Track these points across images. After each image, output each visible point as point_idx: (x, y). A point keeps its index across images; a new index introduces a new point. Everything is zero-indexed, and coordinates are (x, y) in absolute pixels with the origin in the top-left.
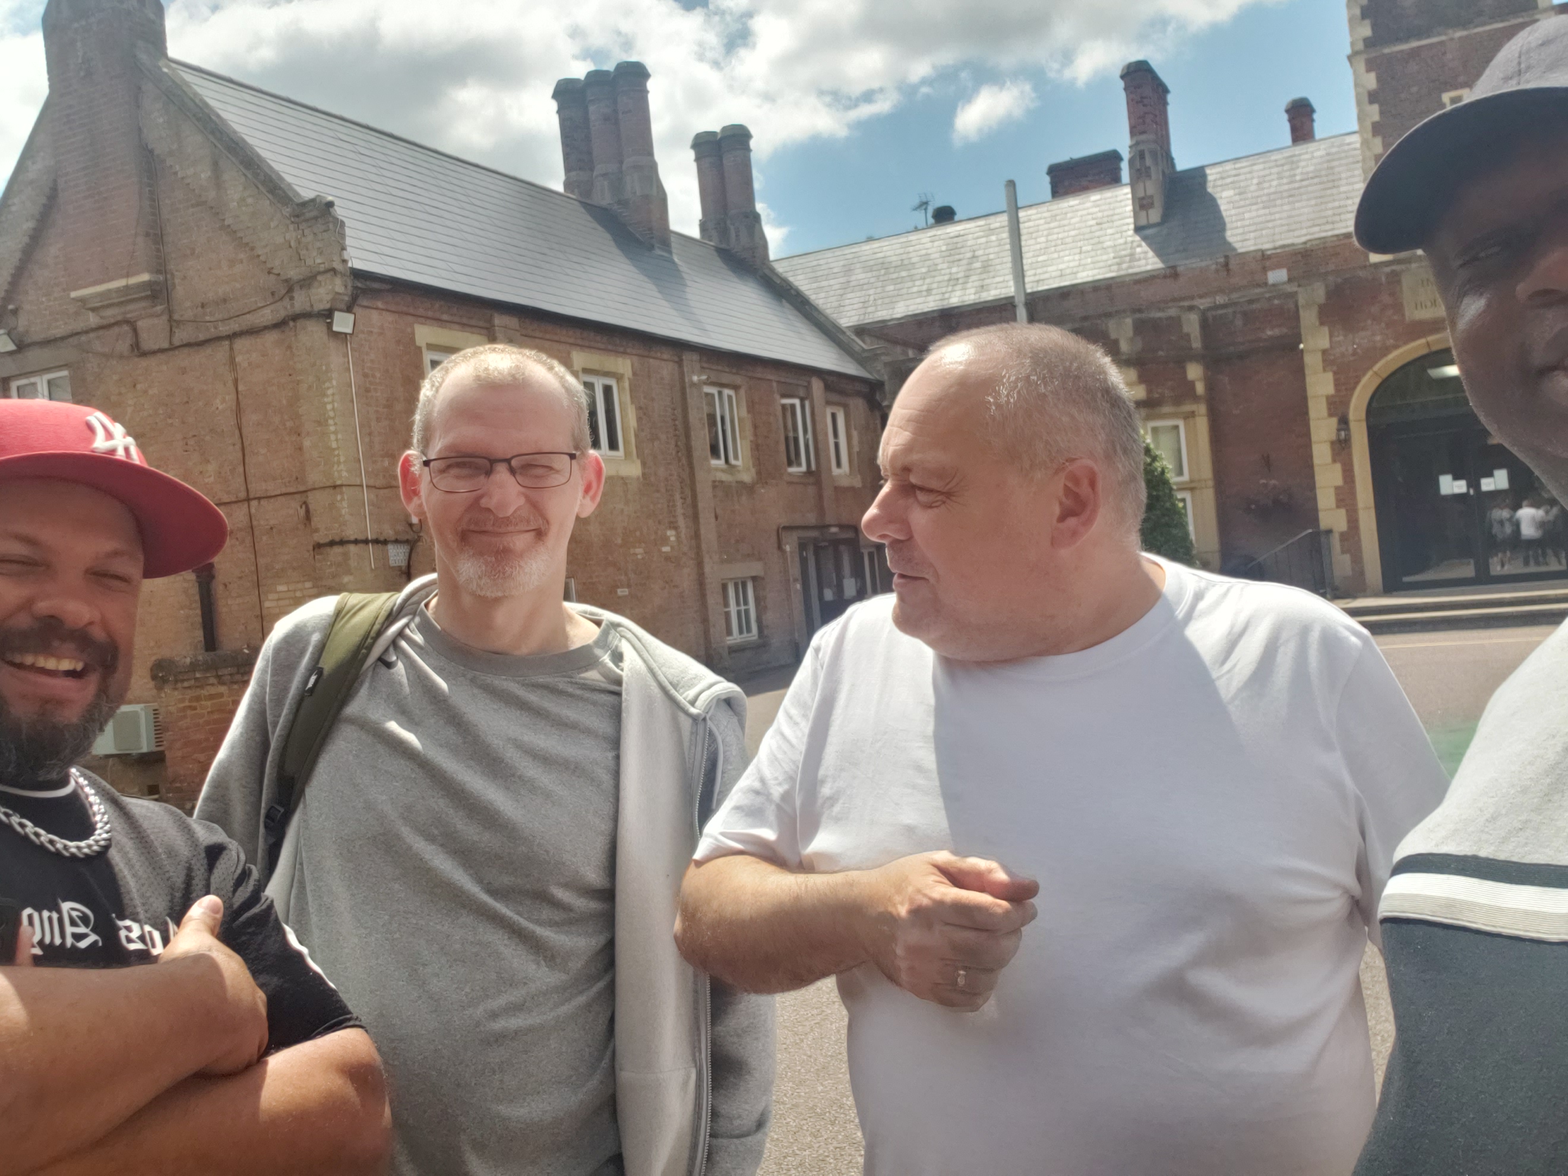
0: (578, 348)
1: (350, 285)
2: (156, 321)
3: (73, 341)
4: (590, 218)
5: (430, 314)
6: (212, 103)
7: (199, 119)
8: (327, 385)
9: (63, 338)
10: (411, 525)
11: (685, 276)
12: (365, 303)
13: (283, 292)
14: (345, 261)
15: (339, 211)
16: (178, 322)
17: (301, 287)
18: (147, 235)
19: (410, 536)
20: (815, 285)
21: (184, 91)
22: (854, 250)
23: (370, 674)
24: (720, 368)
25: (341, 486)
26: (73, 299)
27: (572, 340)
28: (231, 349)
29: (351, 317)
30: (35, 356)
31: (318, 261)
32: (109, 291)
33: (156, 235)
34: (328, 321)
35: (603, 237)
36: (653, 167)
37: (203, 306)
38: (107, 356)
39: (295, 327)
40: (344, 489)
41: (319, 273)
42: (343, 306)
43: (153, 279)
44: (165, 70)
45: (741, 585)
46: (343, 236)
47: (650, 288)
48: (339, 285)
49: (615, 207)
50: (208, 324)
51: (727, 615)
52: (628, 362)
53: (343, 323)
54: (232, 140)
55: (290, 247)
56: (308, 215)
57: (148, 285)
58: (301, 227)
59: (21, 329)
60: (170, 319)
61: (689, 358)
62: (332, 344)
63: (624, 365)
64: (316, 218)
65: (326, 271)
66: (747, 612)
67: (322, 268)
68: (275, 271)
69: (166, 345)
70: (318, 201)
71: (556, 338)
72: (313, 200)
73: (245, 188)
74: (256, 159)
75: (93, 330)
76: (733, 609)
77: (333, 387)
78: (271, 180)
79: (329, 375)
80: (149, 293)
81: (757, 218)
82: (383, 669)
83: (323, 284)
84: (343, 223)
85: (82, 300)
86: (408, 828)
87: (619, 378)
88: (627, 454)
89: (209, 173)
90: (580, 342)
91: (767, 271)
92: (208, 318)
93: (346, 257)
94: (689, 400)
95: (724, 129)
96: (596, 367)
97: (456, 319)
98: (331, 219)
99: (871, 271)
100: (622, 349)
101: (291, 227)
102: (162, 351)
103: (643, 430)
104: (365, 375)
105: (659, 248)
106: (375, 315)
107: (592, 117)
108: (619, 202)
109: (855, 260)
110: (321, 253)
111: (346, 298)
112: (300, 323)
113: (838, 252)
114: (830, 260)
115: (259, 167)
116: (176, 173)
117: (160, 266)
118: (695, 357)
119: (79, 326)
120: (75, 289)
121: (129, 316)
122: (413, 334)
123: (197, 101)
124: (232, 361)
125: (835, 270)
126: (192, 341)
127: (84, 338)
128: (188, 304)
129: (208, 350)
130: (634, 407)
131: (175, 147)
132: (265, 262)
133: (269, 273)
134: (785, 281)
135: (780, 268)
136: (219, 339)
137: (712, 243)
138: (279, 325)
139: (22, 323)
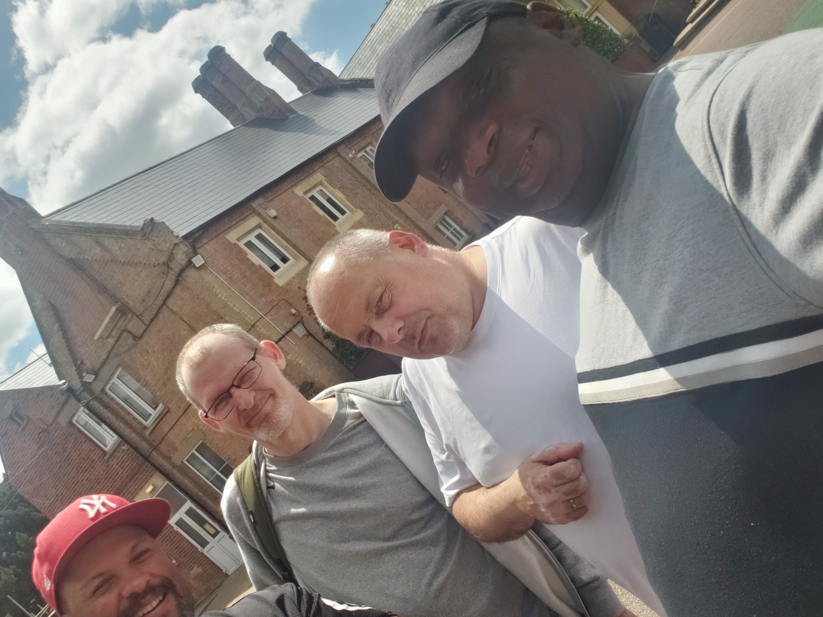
0: (294, 187)
1: (187, 244)
2: (133, 322)
3: (111, 355)
4: (252, 129)
5: (227, 227)
6: (74, 220)
7: (76, 231)
8: (214, 290)
9: (108, 357)
10: (294, 315)
11: (310, 117)
12: (199, 245)
13: (166, 269)
14: (177, 237)
15: (157, 219)
16: (140, 315)
17: (171, 261)
18: (100, 292)
19: (298, 319)
20: (365, 69)
21: (60, 225)
22: (369, 40)
23: (269, 497)
24: (356, 142)
25: (255, 323)
26: (97, 340)
27: (289, 186)
28: (168, 307)
29: (199, 256)
30: (104, 373)
31: (168, 246)
32: (106, 325)
33: (103, 289)
34: (192, 265)
35: (264, 132)
36: (259, 84)
37: (143, 301)
38: (129, 350)
39: (183, 278)
40: (257, 324)
41: (172, 250)
42: (192, 254)
43: (117, 307)
44: (47, 223)
45: (443, 221)
46: (167, 227)
47: (301, 136)
48: (184, 248)
49: (259, 114)
50: (152, 306)
51: (448, 238)
52: (319, 174)
53: (198, 261)
54: (95, 228)
55: (153, 250)
56: (148, 231)
57: (118, 310)
58: (150, 239)
59: (90, 367)
60: (137, 316)
61: (341, 150)
62: (202, 272)
63: (318, 177)
64: (152, 230)
65: (174, 247)
66: (455, 229)
67: (172, 247)
68: (156, 264)
69: (144, 327)
70: (146, 223)
71: (282, 191)
72: (144, 224)
73: (117, 242)
74: (110, 228)
75: (115, 345)
76: (448, 233)
77: (217, 289)
78: (123, 230)
79: (211, 285)
80: (120, 314)
81: (317, 65)
82: (272, 491)
83: (178, 253)
84: (163, 222)
85: (101, 337)
86: (335, 545)
87: (321, 183)
88: (351, 211)
89: (99, 248)
90: (293, 184)
91: (340, 83)
92: (150, 304)
93: (176, 235)
94: (356, 167)
95: (272, 41)
96: (308, 188)
97: (239, 219)
98: (157, 225)
99: (383, 42)
100: (312, 171)
101: (146, 241)
102: (145, 331)
103: (348, 196)
104: (225, 273)
105: (289, 115)
106: (207, 247)
107: (217, 86)
108: (258, 111)
109: (373, 43)
110: (166, 242)
111: (191, 250)
112: (183, 275)
113: (363, 47)
114: (362, 53)
115: (114, 229)
116: (88, 260)
117: (115, 299)
118: (343, 146)
119: (109, 347)
120: (94, 336)
121: (122, 328)
122: (228, 240)
123: (69, 225)
124: (173, 312)
125: (368, 55)
126: (152, 317)
127: (114, 351)
128: (138, 305)
129: (161, 316)
130: (337, 190)
131: (78, 250)
132: (150, 264)
133: (155, 267)
134: (351, 80)
135: (345, 77)
136: (160, 308)
137: (309, 92)
138: (177, 283)
139: (88, 365)
